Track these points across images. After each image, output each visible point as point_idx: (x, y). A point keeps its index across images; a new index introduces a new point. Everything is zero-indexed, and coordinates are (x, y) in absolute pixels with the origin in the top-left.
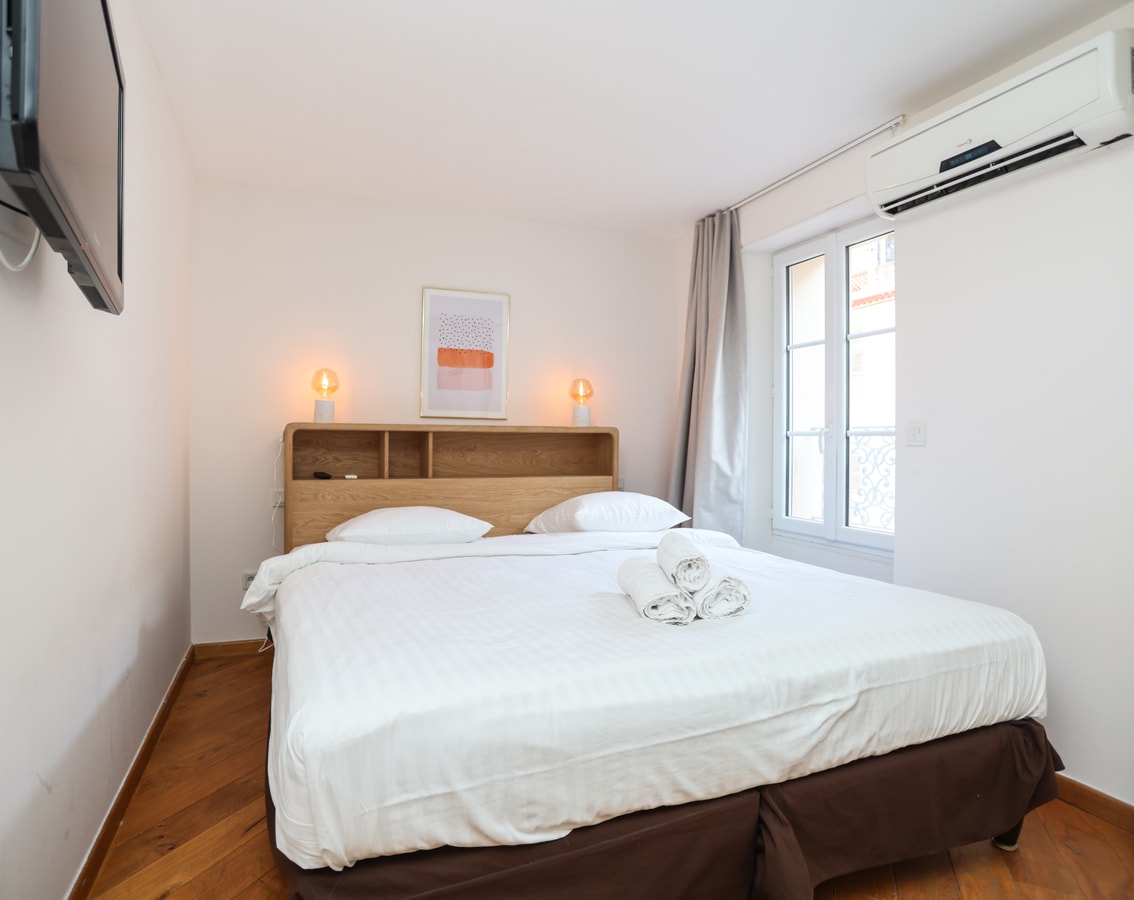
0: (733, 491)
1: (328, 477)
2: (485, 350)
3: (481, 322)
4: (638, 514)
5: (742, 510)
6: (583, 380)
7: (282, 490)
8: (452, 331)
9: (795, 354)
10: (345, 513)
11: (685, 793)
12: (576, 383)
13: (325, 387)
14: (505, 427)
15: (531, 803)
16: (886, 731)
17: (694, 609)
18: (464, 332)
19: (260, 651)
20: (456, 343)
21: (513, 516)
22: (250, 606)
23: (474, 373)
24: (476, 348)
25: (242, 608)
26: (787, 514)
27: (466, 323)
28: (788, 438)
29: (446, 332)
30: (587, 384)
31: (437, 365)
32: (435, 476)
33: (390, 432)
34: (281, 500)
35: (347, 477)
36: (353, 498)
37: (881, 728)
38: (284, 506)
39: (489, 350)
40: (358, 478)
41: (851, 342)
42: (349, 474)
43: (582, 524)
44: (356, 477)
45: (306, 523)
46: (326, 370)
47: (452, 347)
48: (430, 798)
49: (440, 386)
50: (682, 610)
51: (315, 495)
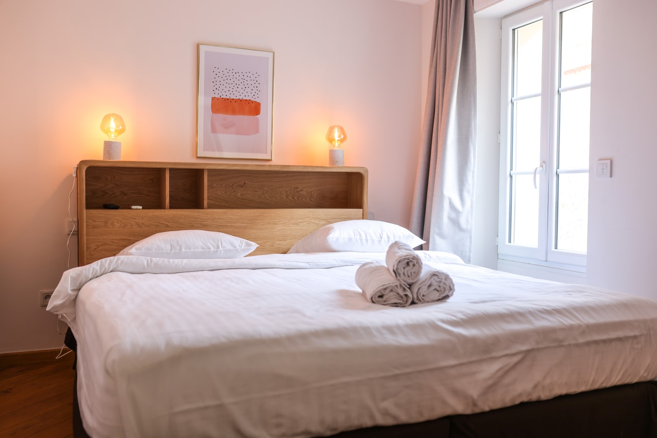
0: (463, 221)
1: (116, 208)
2: (253, 99)
3: (249, 75)
4: (381, 238)
5: (471, 237)
6: (338, 126)
7: (75, 219)
8: (224, 83)
9: (519, 105)
10: (131, 238)
11: (394, 417)
12: (331, 129)
13: (113, 130)
14: (270, 166)
15: (279, 416)
16: (548, 381)
17: (410, 296)
18: (235, 85)
19: (57, 358)
20: (228, 93)
21: (277, 242)
22: (54, 307)
23: (243, 120)
24: (245, 98)
25: (48, 309)
26: (510, 241)
27: (236, 76)
28: (511, 176)
29: (218, 83)
30: (342, 130)
31: (211, 113)
32: (210, 207)
33: (171, 170)
34: (74, 228)
35: (133, 207)
36: (139, 225)
37: (544, 378)
38: (78, 233)
39: (257, 100)
40: (143, 209)
41: (562, 94)
42: (135, 205)
43: (334, 246)
44: (141, 207)
45: (98, 246)
46: (114, 115)
47: (224, 97)
48: (206, 408)
49: (214, 130)
50: (402, 297)
51: (106, 222)
